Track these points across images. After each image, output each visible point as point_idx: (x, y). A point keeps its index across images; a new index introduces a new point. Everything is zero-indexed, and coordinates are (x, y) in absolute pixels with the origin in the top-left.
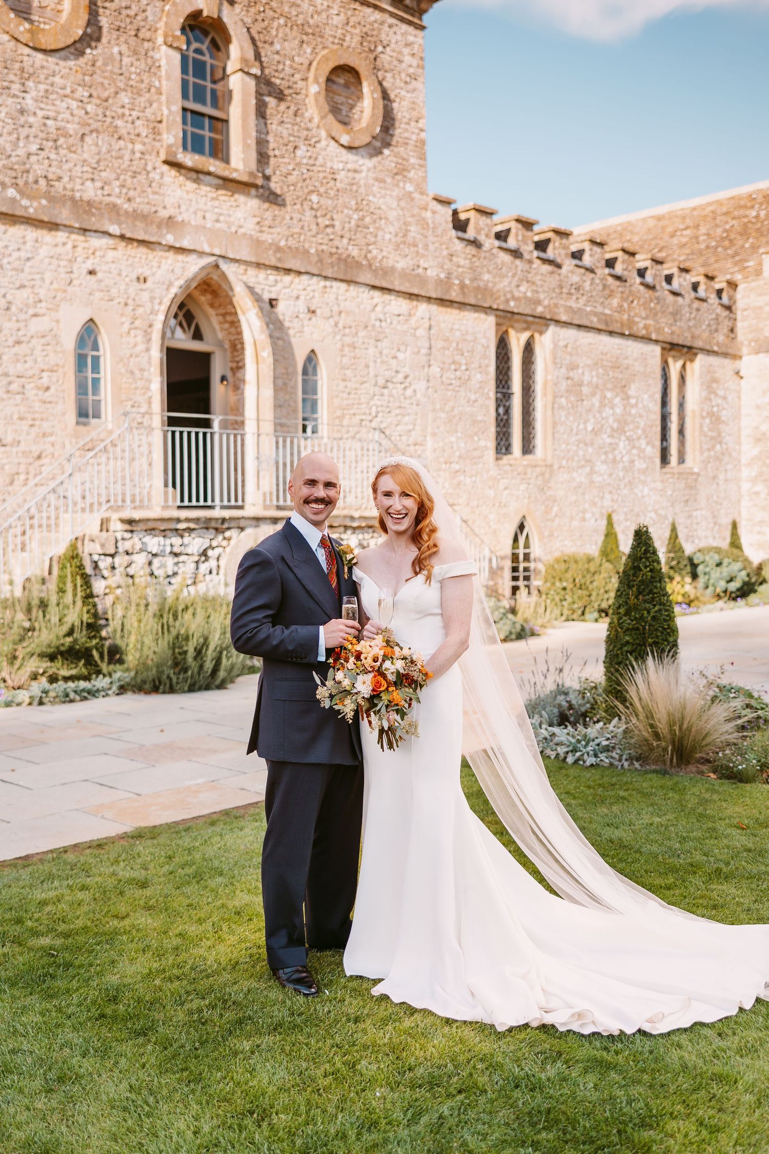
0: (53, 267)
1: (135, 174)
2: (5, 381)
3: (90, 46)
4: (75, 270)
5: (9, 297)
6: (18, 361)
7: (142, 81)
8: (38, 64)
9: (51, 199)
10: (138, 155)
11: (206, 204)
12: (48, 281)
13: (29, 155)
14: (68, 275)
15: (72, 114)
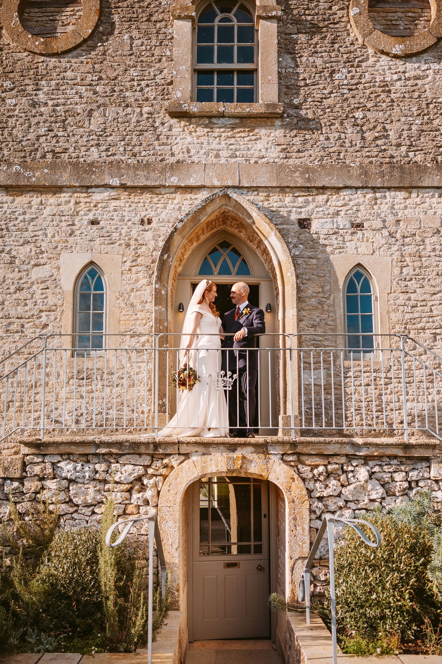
0: (55, 223)
1: (141, 133)
2: (5, 322)
3: (101, 40)
4: (76, 223)
5: (14, 253)
6: (18, 304)
7: (153, 55)
8: (51, 65)
9: (53, 167)
10: (145, 116)
11: (220, 144)
12: (49, 236)
13: (38, 137)
14: (69, 228)
15: (81, 97)
